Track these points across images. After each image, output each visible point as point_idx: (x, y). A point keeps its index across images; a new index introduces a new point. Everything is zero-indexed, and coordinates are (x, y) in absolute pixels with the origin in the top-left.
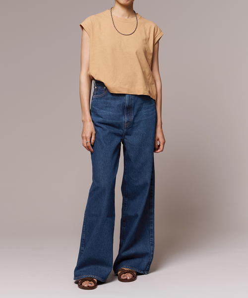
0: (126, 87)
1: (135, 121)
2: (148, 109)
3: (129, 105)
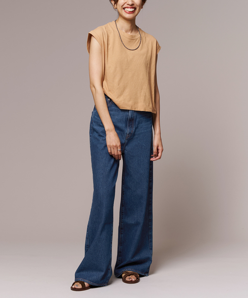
0: (131, 103)
1: (136, 133)
2: (147, 122)
3: (131, 117)
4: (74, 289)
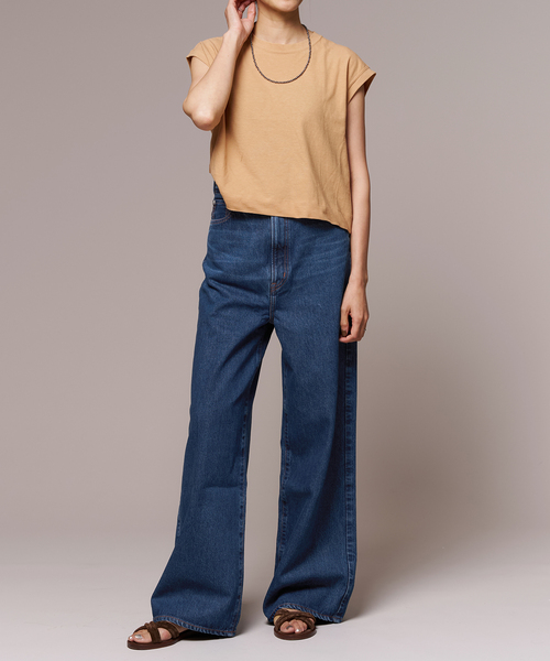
2: (327, 250)
3: (279, 243)
4: (133, 645)
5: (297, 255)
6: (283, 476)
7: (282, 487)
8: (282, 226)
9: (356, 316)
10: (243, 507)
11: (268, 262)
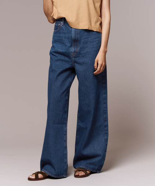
1: (81, 52)
2: (93, 42)
3: (75, 39)
4: (30, 179)
5: (82, 43)
6: (78, 122)
7: (78, 125)
8: (76, 33)
9: (100, 63)
10: (66, 131)
11: (71, 46)
